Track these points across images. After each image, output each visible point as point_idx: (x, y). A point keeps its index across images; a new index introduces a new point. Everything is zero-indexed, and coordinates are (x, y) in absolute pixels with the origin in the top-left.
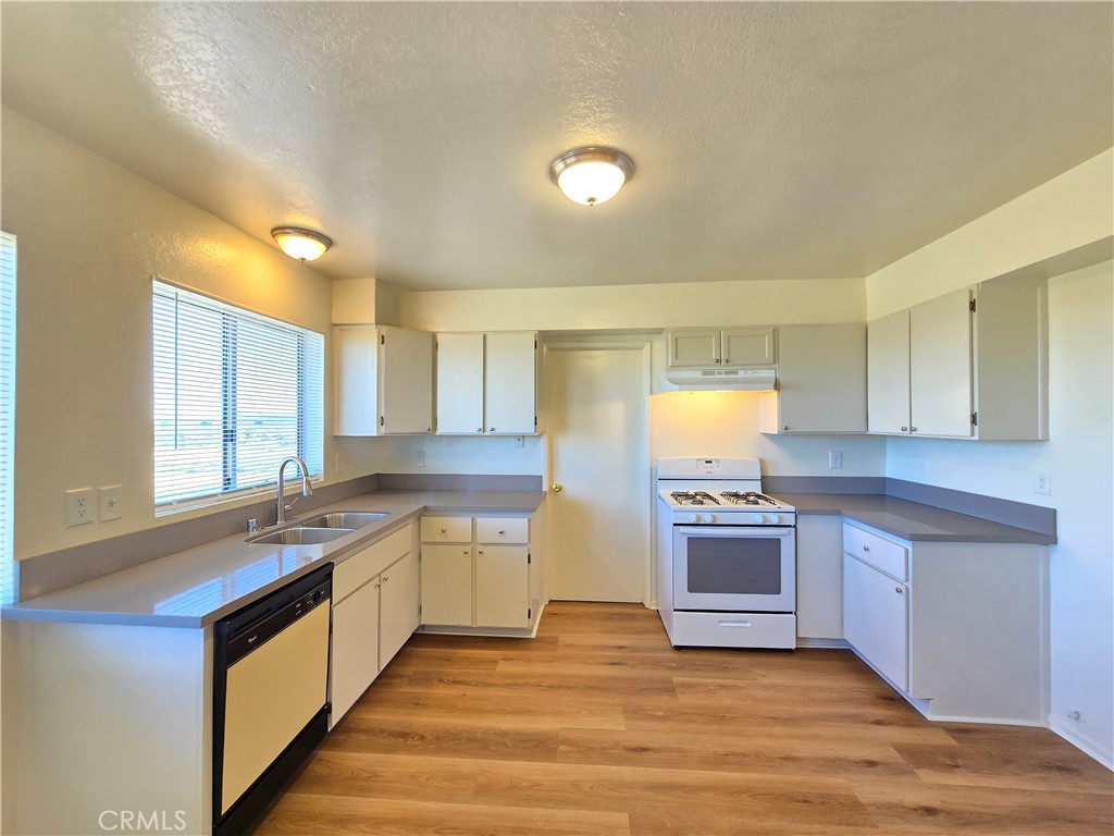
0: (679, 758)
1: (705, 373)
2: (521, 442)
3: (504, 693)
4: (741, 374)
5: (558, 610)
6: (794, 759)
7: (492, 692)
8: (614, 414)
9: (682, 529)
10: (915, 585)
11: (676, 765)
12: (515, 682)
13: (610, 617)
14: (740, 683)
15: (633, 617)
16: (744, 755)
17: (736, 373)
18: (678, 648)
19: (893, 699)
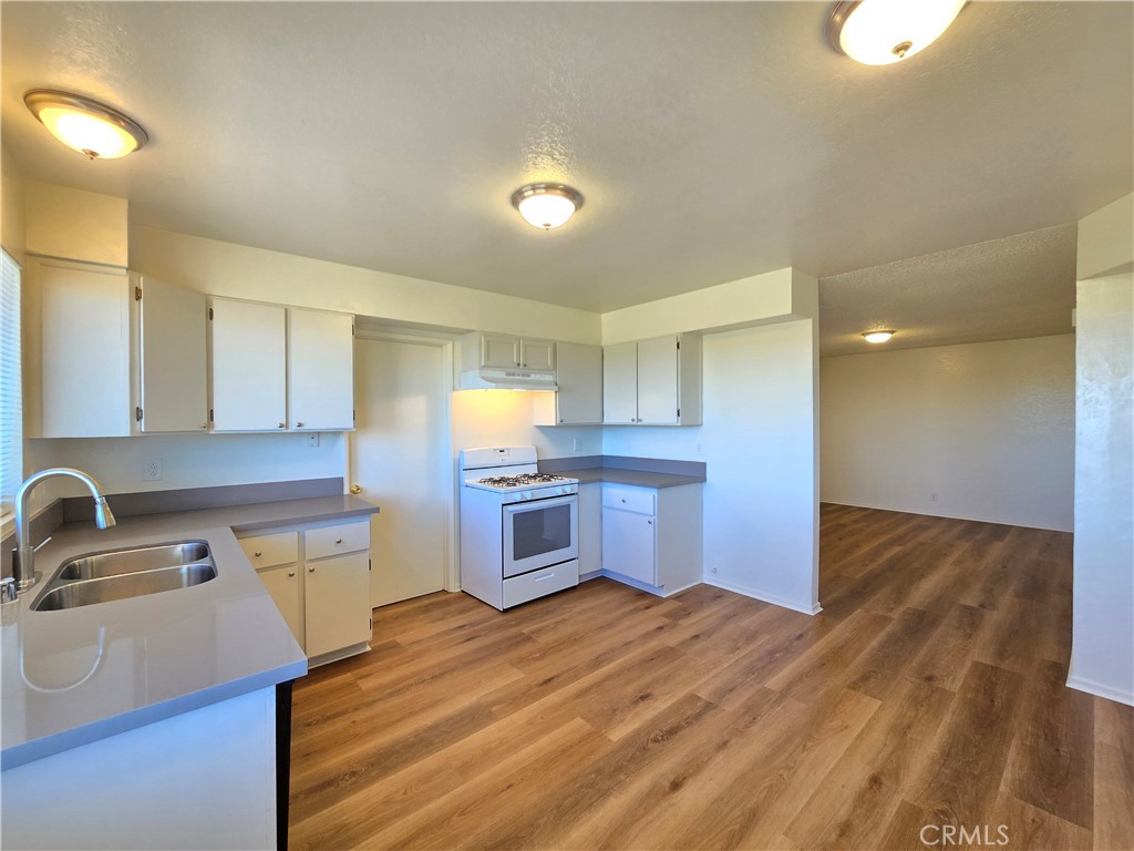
0: (575, 674)
1: (507, 374)
2: (315, 442)
3: (396, 701)
4: (533, 377)
5: (383, 615)
6: (630, 643)
7: (380, 707)
8: (413, 409)
9: (510, 508)
10: (659, 518)
11: (577, 677)
12: (397, 689)
13: (426, 609)
14: (566, 616)
15: (447, 603)
16: (606, 653)
17: (529, 376)
18: (506, 611)
19: (643, 595)
